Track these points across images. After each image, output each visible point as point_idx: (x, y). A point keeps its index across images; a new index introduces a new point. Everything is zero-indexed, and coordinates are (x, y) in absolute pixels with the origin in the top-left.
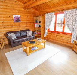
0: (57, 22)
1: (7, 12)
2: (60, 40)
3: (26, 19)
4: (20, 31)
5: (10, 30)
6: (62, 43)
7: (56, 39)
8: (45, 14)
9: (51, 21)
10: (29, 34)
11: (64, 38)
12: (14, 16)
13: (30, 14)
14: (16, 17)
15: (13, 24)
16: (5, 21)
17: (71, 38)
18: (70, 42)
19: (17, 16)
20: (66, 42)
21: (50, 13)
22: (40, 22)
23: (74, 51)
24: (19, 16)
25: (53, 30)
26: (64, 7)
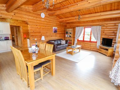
0: (85, 34)
1: (50, 25)
2: (88, 47)
3: (60, 31)
4: (57, 40)
5: (50, 39)
6: (89, 49)
7: (85, 46)
8: (76, 27)
9: (81, 33)
10: (63, 42)
11: (91, 45)
12: (54, 28)
13: (63, 26)
15: (52, 34)
16: (48, 32)
17: (96, 45)
18: (96, 48)
19: (55, 28)
20: (93, 48)
21: (80, 27)
22: (71, 33)
23: (100, 53)
24: (57, 28)
25: (82, 40)
26: (91, 24)
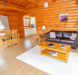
14: (63, 16)
24: (67, 14)
